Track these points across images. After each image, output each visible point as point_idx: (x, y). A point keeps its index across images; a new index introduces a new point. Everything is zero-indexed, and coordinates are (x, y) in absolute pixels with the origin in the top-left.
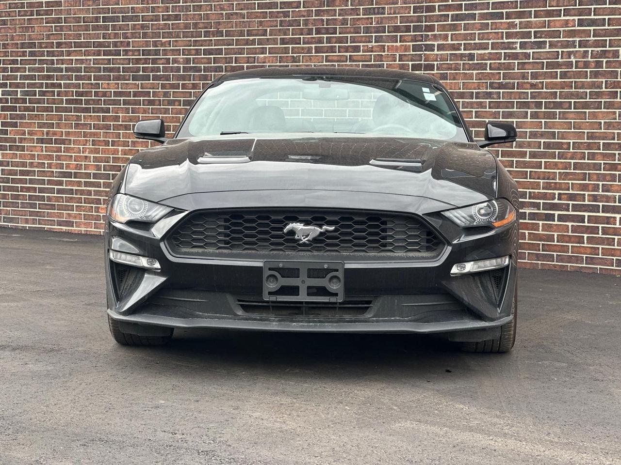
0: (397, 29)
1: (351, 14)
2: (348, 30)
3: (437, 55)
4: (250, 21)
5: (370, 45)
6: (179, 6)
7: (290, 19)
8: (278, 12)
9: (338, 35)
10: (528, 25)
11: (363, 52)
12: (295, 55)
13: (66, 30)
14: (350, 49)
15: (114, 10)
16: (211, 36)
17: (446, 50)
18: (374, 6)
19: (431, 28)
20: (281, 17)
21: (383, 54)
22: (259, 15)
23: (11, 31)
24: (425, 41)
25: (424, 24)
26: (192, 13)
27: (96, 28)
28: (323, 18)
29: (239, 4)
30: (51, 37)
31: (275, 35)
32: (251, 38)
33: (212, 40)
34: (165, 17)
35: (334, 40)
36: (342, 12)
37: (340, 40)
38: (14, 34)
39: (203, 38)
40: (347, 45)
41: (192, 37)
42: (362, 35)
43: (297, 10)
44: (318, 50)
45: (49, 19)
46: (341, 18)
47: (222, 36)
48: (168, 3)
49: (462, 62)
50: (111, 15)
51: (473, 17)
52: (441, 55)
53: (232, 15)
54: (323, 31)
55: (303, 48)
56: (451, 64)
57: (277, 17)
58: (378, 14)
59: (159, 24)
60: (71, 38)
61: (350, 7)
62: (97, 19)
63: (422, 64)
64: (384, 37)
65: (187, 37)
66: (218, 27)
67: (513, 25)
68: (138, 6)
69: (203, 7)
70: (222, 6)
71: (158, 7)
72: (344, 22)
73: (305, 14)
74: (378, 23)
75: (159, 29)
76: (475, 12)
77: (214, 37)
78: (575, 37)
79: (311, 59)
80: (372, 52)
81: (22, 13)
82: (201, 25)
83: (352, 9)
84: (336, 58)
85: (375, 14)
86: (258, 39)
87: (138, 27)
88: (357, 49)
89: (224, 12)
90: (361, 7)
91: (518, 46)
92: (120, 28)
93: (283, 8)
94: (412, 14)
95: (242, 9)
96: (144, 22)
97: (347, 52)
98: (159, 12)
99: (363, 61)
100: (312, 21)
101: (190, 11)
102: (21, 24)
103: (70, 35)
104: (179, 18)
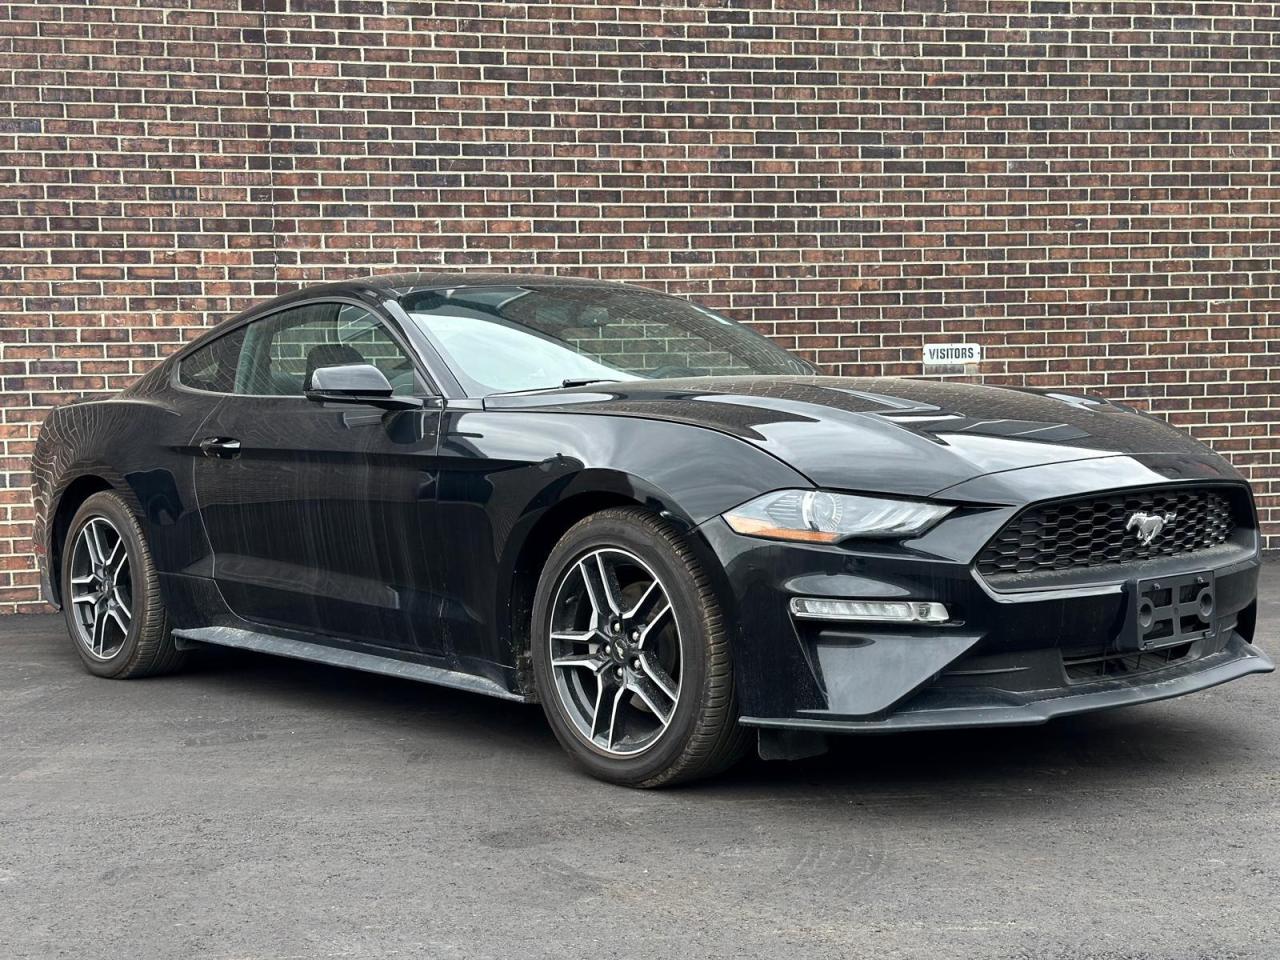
0: (221, 225)
1: (126, 197)
2: (122, 224)
3: (301, 269)
5: (170, 251)
9: (100, 232)
10: (457, 227)
11: (155, 262)
12: (8, 266)
14: (129, 258)
17: (318, 263)
18: (173, 186)
19: (288, 226)
21: (197, 266)
24: (277, 247)
25: (273, 218)
28: (67, 201)
35: (93, 241)
36: (107, 193)
37: (104, 241)
40: (121, 249)
42: (151, 233)
43: (8, 185)
44: (60, 258)
46: (104, 202)
51: (363, 210)
52: (309, 269)
54: (68, 224)
55: (25, 254)
58: (182, 198)
61: (123, 184)
63: (274, 284)
64: (196, 238)
67: (433, 227)
72: (113, 210)
73: (27, 192)
74: (182, 213)
76: (365, 203)
78: (531, 247)
79: (44, 274)
80: (175, 262)
83: (128, 188)
84: (99, 273)
85: (175, 198)
88: (142, 258)
90: (147, 186)
91: (442, 258)
94: (249, 202)
97: (122, 262)
99: (157, 278)
100: (41, 206)
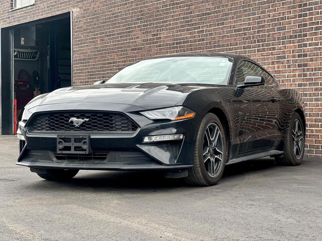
0: (291, 37)
1: (272, 31)
2: (270, 39)
3: (309, 49)
4: (231, 39)
5: (280, 46)
6: (204, 34)
7: (247, 36)
8: (242, 33)
9: (266, 42)
11: (277, 50)
12: (249, 54)
13: (163, 50)
14: (272, 49)
15: (180, 39)
16: (216, 48)
17: (313, 46)
18: (281, 26)
19: (305, 35)
20: (243, 36)
21: (285, 50)
22: (234, 35)
23: (144, 52)
24: (303, 42)
25: (303, 33)
26: (209, 37)
27: (173, 48)
28: (260, 34)
29: (227, 31)
30: (158, 54)
31: (241, 45)
32: (232, 47)
33: (216, 49)
34: (199, 40)
35: (265, 45)
36: (268, 31)
37: (267, 45)
38: (145, 54)
39: (213, 49)
40: (270, 47)
41: (209, 49)
42: (276, 41)
43: (250, 31)
44: (258, 51)
45: (157, 45)
46: (267, 33)
47: (220, 47)
48: (200, 34)
49: (320, 52)
50: (179, 41)
53: (224, 36)
54: (260, 41)
55: (252, 50)
56: (315, 53)
57: (242, 36)
58: (283, 30)
59: (197, 44)
60: (165, 53)
61: (271, 28)
62: (174, 44)
63: (302, 54)
64: (286, 42)
65: (207, 49)
66: (219, 43)
68: (189, 36)
69: (213, 34)
70: (220, 33)
71: (196, 35)
72: (269, 35)
73: (253, 33)
74: (283, 35)
75: (196, 46)
77: (217, 48)
79: (255, 56)
80: (281, 50)
81: (148, 44)
82: (212, 43)
83: (272, 29)
84: (265, 54)
85: (281, 30)
86: (234, 47)
87: (189, 46)
88: (274, 49)
89: (221, 35)
90: (276, 27)
92: (182, 47)
93: (244, 31)
94: (297, 29)
95: (228, 33)
96: (191, 43)
97: (270, 50)
98: (196, 38)
99: (277, 55)
100: (255, 36)
101: (208, 36)
102: (147, 49)
103: (164, 52)
104: (204, 40)
